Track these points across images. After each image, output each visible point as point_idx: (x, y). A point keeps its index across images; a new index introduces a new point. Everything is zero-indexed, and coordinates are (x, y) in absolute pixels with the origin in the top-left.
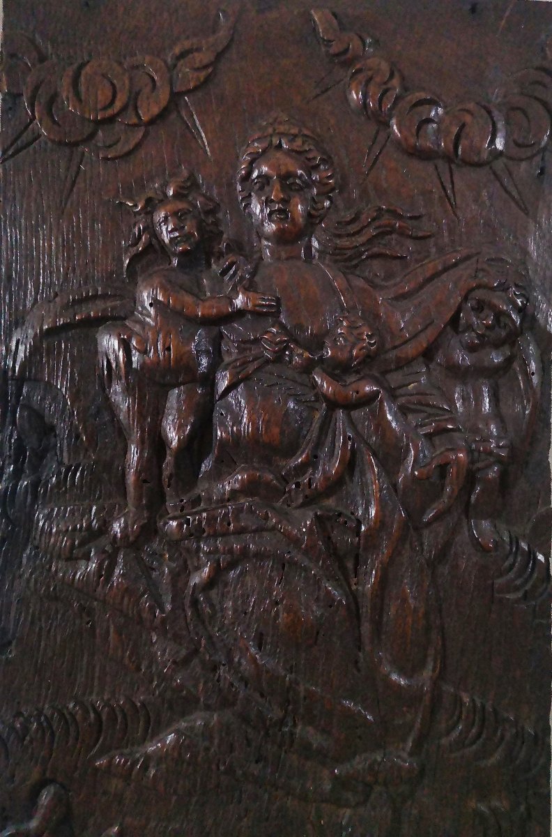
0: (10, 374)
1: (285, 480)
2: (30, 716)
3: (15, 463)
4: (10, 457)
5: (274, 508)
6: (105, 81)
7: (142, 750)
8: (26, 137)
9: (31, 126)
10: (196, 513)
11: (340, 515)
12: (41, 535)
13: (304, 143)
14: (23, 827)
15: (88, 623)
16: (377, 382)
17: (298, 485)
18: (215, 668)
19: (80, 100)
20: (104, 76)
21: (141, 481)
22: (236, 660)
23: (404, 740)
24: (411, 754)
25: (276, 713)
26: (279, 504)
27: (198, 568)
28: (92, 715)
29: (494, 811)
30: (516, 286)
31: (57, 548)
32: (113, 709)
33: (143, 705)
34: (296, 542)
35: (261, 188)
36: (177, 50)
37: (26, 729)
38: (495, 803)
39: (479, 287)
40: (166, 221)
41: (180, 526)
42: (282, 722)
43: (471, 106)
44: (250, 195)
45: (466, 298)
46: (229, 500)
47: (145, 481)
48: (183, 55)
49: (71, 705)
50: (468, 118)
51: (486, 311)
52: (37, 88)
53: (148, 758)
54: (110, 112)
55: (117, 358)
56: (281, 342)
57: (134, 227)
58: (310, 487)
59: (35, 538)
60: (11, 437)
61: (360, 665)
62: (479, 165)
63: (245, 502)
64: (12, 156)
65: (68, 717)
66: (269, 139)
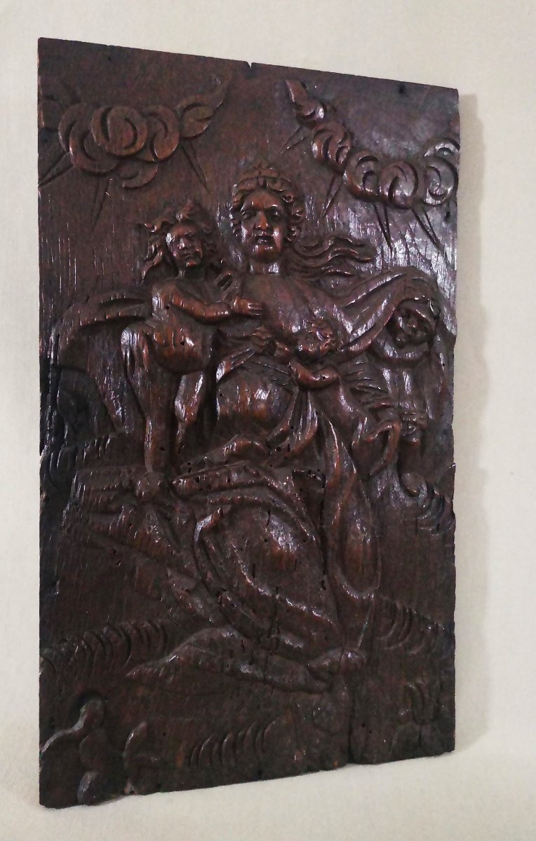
0: (52, 362)
1: (269, 445)
2: (73, 641)
3: (56, 435)
4: (50, 431)
5: (260, 467)
6: (128, 125)
7: (161, 661)
8: (60, 165)
9: (64, 156)
10: (203, 473)
11: (310, 472)
12: (81, 495)
13: (282, 185)
14: (70, 731)
15: (118, 564)
16: (336, 370)
17: (279, 449)
18: (218, 594)
19: (107, 138)
20: (127, 120)
21: (159, 448)
22: (235, 585)
23: (356, 640)
24: (361, 648)
25: (266, 625)
26: (264, 465)
27: (204, 516)
28: (124, 638)
29: (418, 687)
30: (433, 299)
31: (94, 504)
32: (138, 630)
33: (163, 627)
34: (278, 493)
35: (249, 218)
36: (184, 103)
37: (71, 652)
38: (420, 681)
39: (407, 300)
40: (177, 240)
41: (190, 484)
42: (270, 632)
43: (401, 164)
44: (240, 223)
45: (398, 309)
46: (227, 462)
47: (162, 449)
48: (189, 107)
49: (105, 630)
50: (400, 174)
51: (412, 319)
52: (71, 126)
53: (167, 667)
54: (132, 151)
55: (139, 351)
56: (268, 339)
57: (151, 245)
58: (289, 451)
59: (74, 496)
60: (51, 414)
61: (325, 584)
62: (405, 208)
63: (241, 463)
64: (50, 180)
65: (104, 640)
66: (255, 181)
